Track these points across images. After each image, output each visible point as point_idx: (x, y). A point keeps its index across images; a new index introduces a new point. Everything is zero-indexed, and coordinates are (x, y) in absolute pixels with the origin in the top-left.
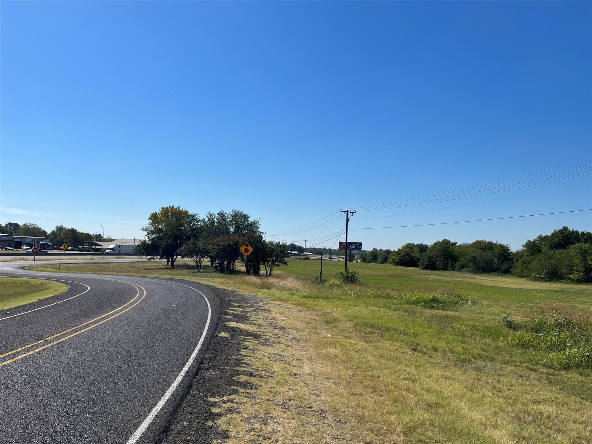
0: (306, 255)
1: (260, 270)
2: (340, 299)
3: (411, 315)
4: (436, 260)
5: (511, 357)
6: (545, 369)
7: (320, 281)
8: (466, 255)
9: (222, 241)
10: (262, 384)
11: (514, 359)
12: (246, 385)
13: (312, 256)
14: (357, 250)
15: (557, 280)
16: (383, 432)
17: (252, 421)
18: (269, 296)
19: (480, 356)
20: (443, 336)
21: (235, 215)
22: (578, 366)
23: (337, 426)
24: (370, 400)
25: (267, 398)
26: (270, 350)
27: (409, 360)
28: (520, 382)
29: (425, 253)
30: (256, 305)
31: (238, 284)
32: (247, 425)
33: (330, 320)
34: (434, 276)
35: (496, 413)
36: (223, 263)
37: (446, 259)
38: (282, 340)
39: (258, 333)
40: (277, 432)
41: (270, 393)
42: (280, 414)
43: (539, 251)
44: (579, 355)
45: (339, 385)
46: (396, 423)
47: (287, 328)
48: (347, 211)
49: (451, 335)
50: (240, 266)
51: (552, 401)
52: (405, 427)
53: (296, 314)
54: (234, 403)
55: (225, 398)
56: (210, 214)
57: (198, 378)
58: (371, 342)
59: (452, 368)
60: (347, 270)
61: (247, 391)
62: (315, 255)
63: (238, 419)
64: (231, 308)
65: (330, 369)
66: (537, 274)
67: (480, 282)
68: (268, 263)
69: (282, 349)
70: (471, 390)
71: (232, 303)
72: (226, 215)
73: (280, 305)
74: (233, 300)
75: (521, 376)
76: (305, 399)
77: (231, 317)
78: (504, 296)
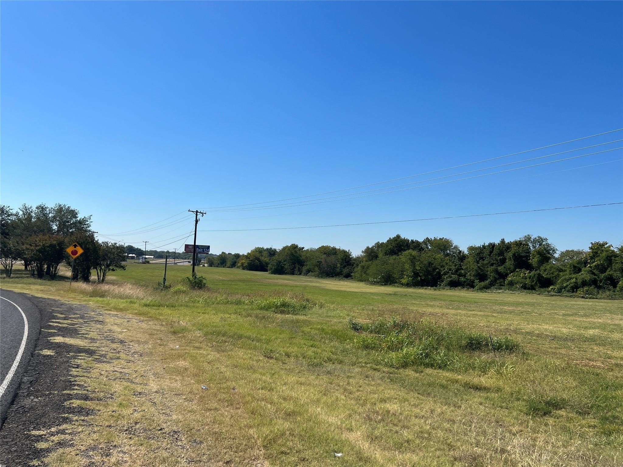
0: (146, 258)
1: (90, 274)
2: (187, 306)
3: (263, 321)
4: (285, 265)
5: (357, 359)
6: (386, 368)
7: (164, 287)
8: (312, 259)
9: (41, 240)
10: (101, 408)
11: (360, 361)
12: (80, 411)
13: (153, 260)
14: (204, 253)
15: (390, 284)
16: (243, 448)
17: (91, 453)
18: (102, 306)
19: (330, 360)
20: (294, 341)
21: (60, 210)
22: (414, 363)
23: (192, 447)
24: (226, 414)
25: (107, 424)
26: (108, 367)
27: (263, 368)
28: (367, 382)
29: (274, 258)
30: (87, 316)
31: (62, 292)
32: (85, 459)
33: (177, 330)
34: (282, 281)
35: (350, 416)
36: (42, 266)
37: (294, 263)
38: (122, 355)
39: (91, 348)
40: (123, 463)
41: (111, 417)
42: (125, 441)
43: (377, 257)
44: (414, 353)
45: (191, 401)
46: (256, 436)
47: (126, 341)
48: (197, 211)
49: (302, 340)
50: (64, 270)
51: (396, 399)
52: (265, 440)
53: (137, 325)
54: (66, 434)
55: (53, 429)
56: (26, 207)
57: (14, 407)
58: (223, 351)
59: (305, 373)
60: (194, 275)
61: (82, 418)
62: (156, 259)
63: (71, 453)
64: (54, 320)
65: (180, 385)
66: (374, 278)
67: (324, 286)
68: (100, 267)
69: (122, 366)
70: (324, 394)
71: (55, 314)
72: (48, 209)
73: (117, 316)
74: (56, 311)
75: (367, 377)
76: (153, 421)
77: (56, 331)
78: (347, 299)
